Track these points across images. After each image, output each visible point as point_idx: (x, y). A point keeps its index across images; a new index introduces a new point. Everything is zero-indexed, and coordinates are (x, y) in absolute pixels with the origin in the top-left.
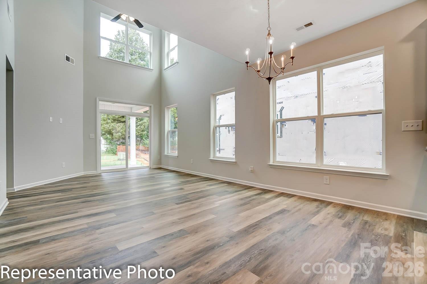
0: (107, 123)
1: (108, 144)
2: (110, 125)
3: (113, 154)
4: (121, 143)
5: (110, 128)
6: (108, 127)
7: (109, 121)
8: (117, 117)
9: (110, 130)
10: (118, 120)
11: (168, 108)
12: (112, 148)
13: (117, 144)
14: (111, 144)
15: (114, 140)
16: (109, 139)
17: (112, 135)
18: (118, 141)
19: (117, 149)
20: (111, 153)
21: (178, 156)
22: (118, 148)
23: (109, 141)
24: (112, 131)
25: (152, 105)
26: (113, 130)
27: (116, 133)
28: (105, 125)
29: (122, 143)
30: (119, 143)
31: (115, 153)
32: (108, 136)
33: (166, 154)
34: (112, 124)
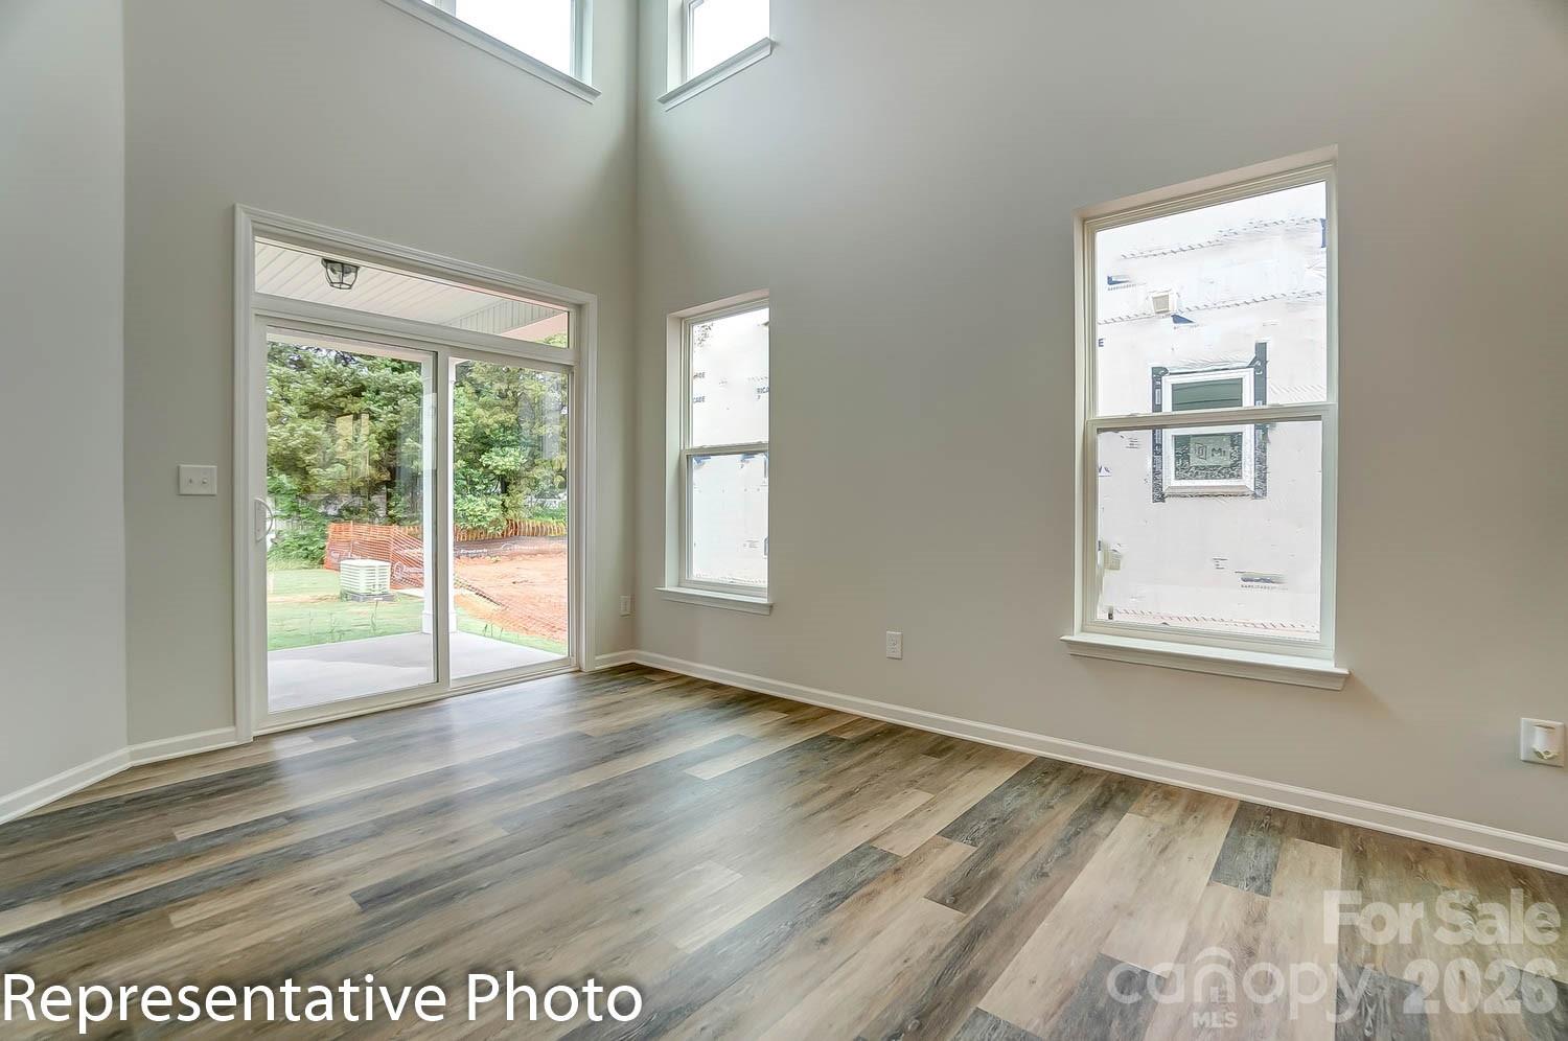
0: (279, 420)
1: (282, 517)
2: (292, 430)
3: (308, 561)
4: (344, 513)
5: (292, 444)
6: (285, 440)
7: (288, 410)
8: (328, 391)
9: (294, 450)
10: (328, 408)
11: (682, 319)
12: (302, 533)
13: (325, 515)
14: (295, 513)
15: (315, 497)
16: (289, 493)
17: (305, 473)
18: (327, 502)
19: (324, 537)
20: (297, 556)
21: (771, 607)
22: (329, 532)
23: (286, 502)
24: (301, 454)
25: (590, 299)
26: (308, 452)
27: (324, 467)
28: (270, 430)
29: (351, 512)
30: (336, 513)
31: (317, 559)
32: (283, 478)
33: (670, 585)
34: (306, 425)
